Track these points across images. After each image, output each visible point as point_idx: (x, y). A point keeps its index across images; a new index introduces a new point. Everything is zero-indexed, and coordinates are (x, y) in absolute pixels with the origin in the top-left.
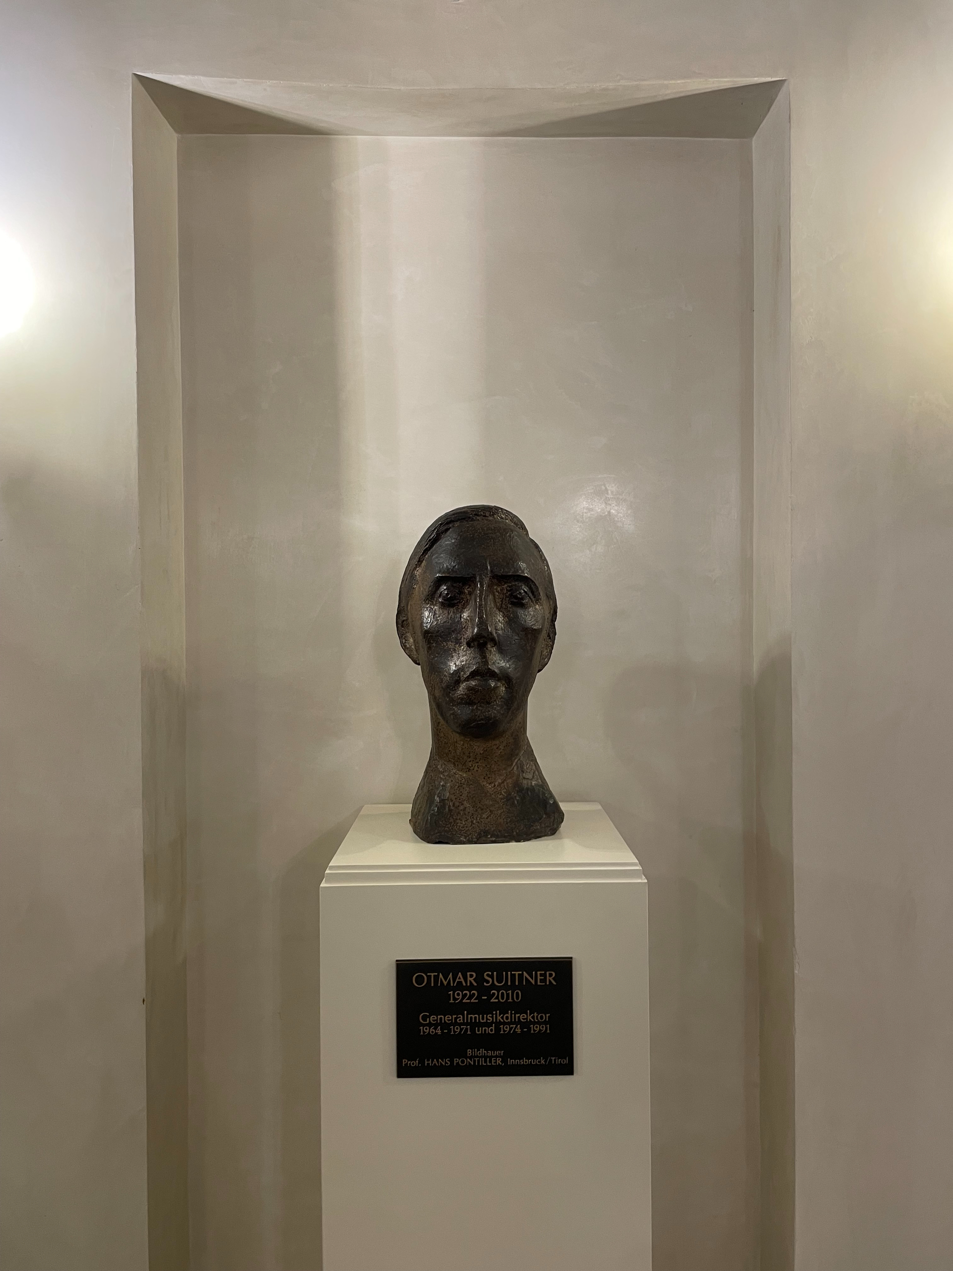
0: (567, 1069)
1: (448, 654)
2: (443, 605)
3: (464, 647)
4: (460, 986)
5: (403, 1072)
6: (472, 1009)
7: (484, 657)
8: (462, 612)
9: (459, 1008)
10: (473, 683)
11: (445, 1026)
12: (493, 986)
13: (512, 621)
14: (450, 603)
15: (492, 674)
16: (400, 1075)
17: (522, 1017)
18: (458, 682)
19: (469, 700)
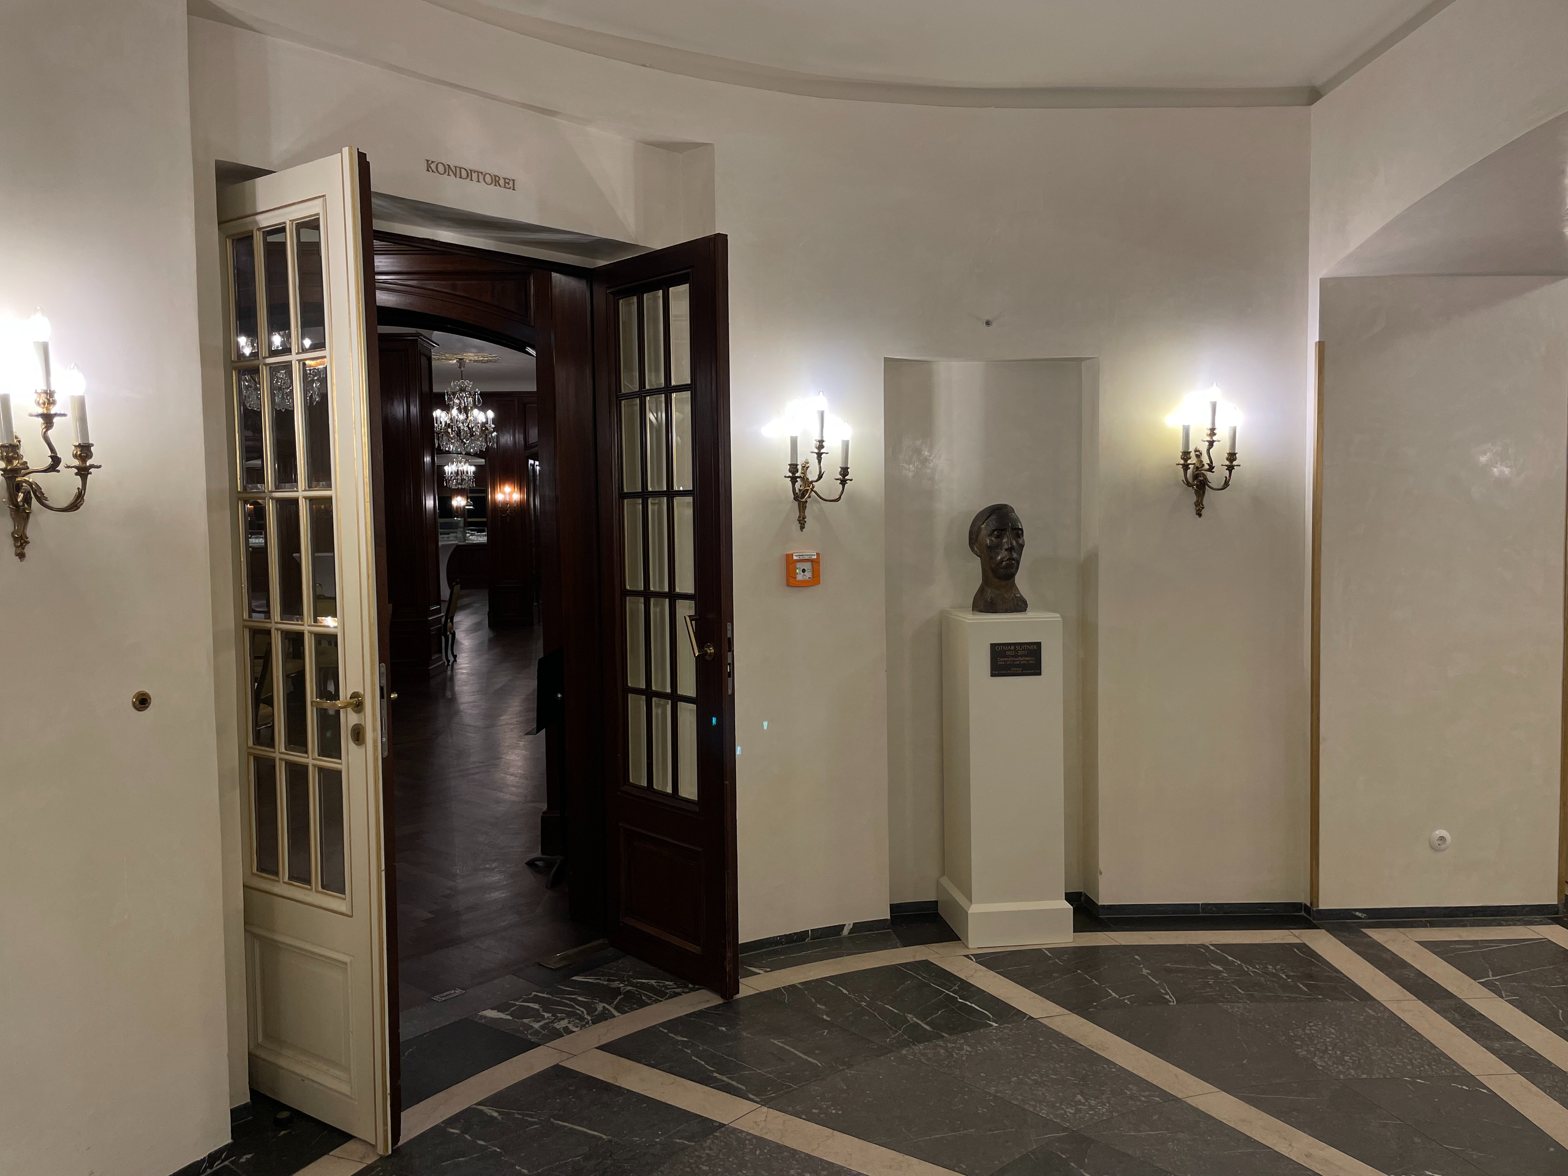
0: (1040, 674)
1: (998, 554)
2: (996, 538)
3: (1004, 550)
4: (1009, 650)
5: (993, 675)
6: (1013, 656)
7: (1011, 553)
8: (1002, 540)
9: (1009, 656)
10: (1007, 562)
11: (1005, 661)
12: (1019, 650)
13: (1017, 542)
14: (997, 537)
15: (1013, 559)
16: (991, 676)
17: (1027, 659)
18: (1003, 562)
19: (1006, 567)
